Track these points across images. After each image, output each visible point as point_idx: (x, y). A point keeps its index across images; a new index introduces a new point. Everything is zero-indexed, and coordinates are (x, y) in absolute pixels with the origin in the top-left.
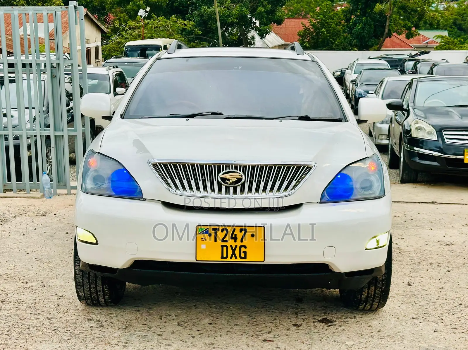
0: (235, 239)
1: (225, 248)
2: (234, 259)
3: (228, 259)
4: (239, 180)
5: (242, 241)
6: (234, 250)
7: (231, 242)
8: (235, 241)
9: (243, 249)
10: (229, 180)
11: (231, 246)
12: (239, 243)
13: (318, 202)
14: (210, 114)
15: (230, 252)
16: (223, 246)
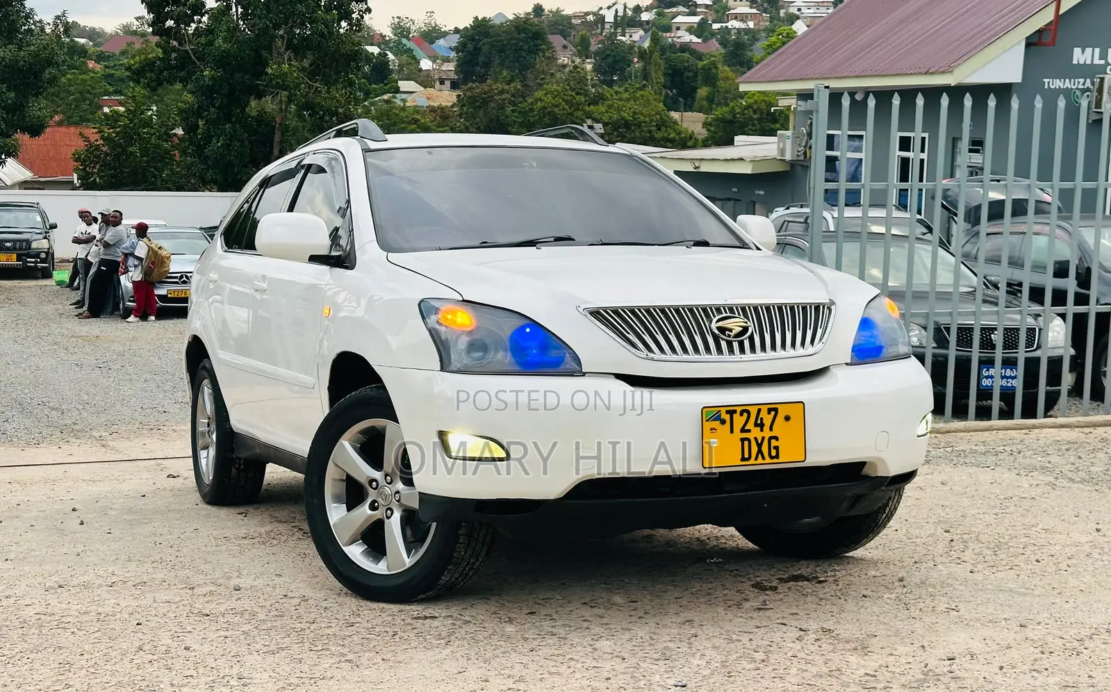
0: (760, 425)
1: (746, 443)
2: (760, 460)
3: (752, 461)
4: (745, 329)
5: (771, 429)
6: (760, 446)
7: (755, 433)
8: (762, 430)
9: (774, 443)
10: (731, 330)
11: (756, 439)
12: (767, 433)
13: (846, 364)
14: (552, 239)
15: (755, 449)
16: (743, 440)
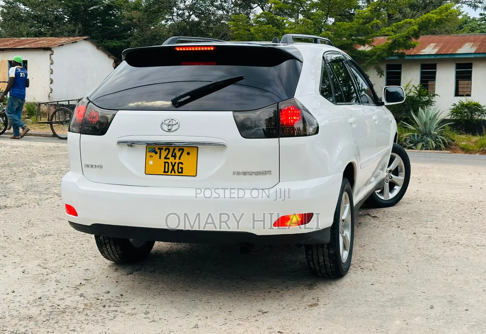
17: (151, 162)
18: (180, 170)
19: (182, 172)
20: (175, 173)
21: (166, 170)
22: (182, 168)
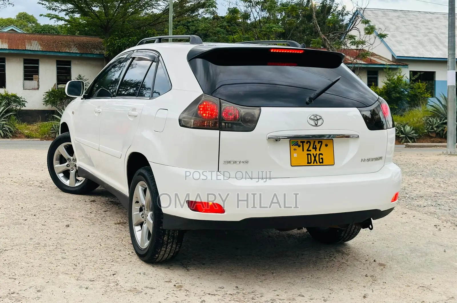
17: (295, 155)
18: (321, 161)
19: (322, 162)
20: (317, 163)
21: (310, 162)
22: (322, 159)
